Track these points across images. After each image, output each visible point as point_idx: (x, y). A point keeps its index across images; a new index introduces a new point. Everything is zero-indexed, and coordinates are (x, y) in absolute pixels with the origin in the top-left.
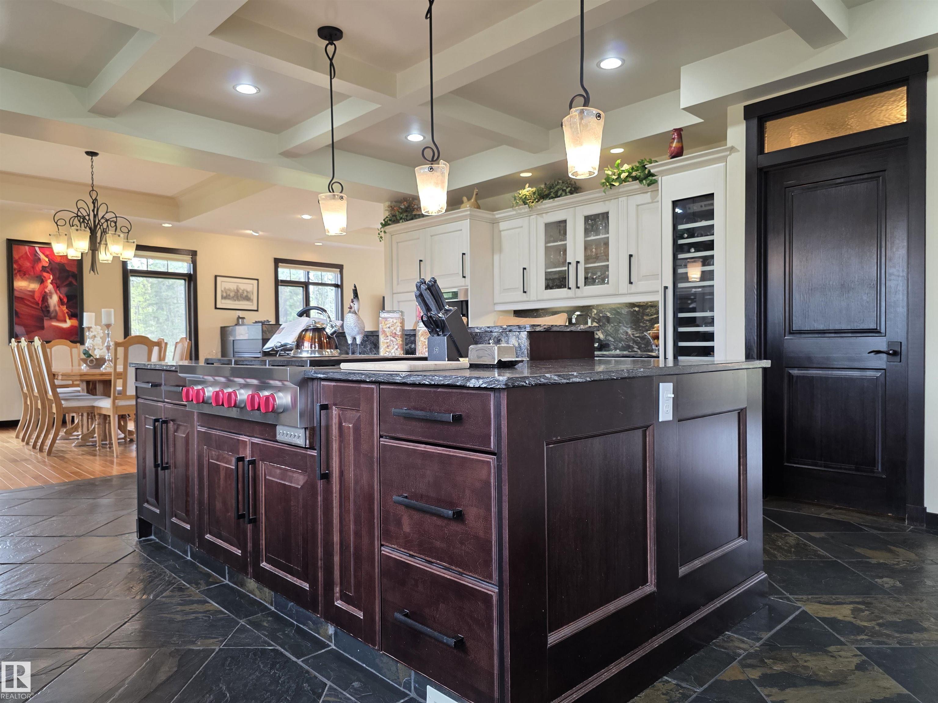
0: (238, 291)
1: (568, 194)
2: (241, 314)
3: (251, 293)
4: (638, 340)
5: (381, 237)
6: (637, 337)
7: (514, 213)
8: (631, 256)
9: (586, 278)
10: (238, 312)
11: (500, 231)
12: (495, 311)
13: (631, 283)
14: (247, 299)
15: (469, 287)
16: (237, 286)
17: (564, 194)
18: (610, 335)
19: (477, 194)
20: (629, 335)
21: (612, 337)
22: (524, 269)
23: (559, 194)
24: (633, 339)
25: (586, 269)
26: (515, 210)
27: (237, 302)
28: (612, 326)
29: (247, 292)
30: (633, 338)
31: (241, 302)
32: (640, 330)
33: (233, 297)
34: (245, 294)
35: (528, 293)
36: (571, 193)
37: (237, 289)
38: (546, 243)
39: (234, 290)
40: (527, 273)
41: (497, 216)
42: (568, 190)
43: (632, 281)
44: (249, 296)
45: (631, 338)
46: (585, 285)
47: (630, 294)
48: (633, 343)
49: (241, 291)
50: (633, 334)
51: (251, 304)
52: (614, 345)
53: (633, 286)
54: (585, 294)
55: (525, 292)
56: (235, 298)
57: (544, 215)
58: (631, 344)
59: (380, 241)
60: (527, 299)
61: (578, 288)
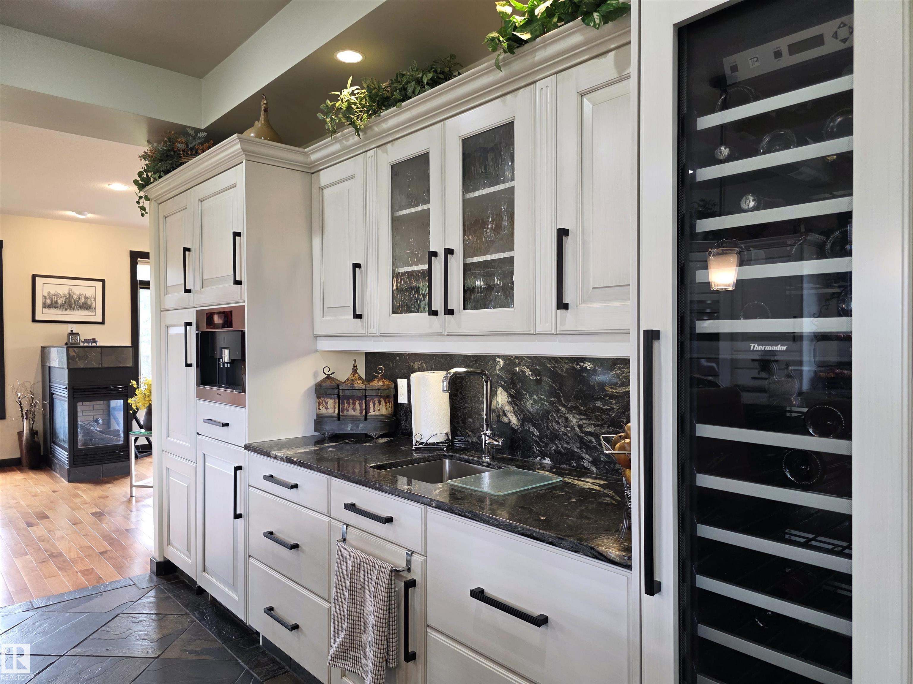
0: (70, 296)
1: (427, 87)
2: (75, 328)
3: (93, 299)
4: (590, 441)
5: (143, 208)
6: (590, 434)
7: (337, 147)
8: (563, 233)
9: (468, 291)
10: (70, 325)
11: (322, 189)
12: (318, 351)
13: (563, 306)
14: (86, 306)
15: (246, 304)
16: (70, 290)
17: (418, 89)
18: (530, 421)
19: (266, 110)
20: (573, 429)
21: (534, 425)
22: (356, 266)
23: (410, 91)
24: (581, 438)
25: (467, 268)
26: (337, 140)
27: (69, 312)
28: (534, 400)
29: (86, 297)
30: (582, 434)
31: (76, 312)
32: (597, 419)
33: (62, 306)
34: (83, 300)
35: (365, 317)
36: (433, 83)
37: (69, 294)
38: (394, 210)
39: (64, 296)
40: (361, 273)
41: (313, 157)
42: (425, 80)
43: (566, 300)
44: (89, 302)
45: (576, 434)
46: (464, 309)
47: (562, 334)
48: (581, 448)
49: (75, 296)
50: (580, 426)
51: (93, 314)
52: (538, 445)
53: (568, 314)
54: (464, 329)
55: (358, 316)
56: (65, 307)
57: (389, 145)
58: (577, 450)
59: (143, 215)
60: (361, 331)
61: (450, 312)
